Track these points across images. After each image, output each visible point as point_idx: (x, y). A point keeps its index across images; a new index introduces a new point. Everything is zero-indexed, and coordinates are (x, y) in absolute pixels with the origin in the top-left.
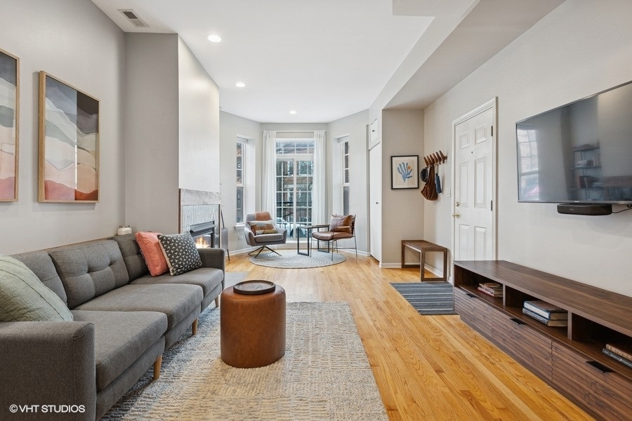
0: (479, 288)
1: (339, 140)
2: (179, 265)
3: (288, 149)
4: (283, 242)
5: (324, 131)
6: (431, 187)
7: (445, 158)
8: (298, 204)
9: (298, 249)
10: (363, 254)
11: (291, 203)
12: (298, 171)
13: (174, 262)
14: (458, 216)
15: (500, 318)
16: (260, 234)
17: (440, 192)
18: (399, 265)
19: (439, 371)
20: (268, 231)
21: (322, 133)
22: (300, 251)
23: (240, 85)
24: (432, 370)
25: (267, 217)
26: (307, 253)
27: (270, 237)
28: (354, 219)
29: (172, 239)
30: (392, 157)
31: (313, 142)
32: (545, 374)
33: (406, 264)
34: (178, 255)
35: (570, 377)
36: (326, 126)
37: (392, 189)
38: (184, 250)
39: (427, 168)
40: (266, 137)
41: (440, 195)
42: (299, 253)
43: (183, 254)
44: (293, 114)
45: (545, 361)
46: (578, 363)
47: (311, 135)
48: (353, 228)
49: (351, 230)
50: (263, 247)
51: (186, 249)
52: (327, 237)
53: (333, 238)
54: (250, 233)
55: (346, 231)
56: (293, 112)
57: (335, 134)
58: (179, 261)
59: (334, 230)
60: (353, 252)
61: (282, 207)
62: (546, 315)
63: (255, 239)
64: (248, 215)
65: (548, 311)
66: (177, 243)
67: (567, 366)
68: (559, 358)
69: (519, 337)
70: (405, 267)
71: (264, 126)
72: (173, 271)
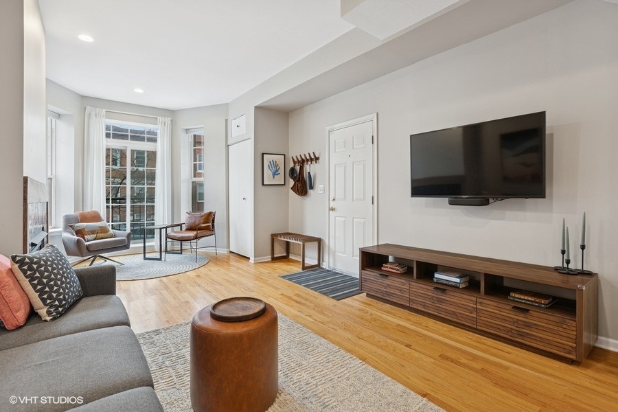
0: (383, 268)
1: (187, 131)
2: (60, 301)
3: (119, 134)
4: (127, 247)
5: (170, 118)
6: (302, 185)
7: (317, 159)
8: (133, 199)
9: (144, 253)
10: (222, 251)
11: (124, 199)
12: (132, 161)
13: (50, 297)
14: (333, 209)
15: (420, 289)
16: (90, 241)
17: (312, 188)
18: (269, 258)
19: (408, 346)
20: (102, 235)
21: (168, 120)
22: (148, 256)
23: (86, 38)
24: (403, 347)
25: (96, 217)
26: (159, 257)
27: (105, 242)
28: (214, 215)
29: (40, 259)
30: (263, 154)
31: (157, 129)
32: (469, 324)
33: (275, 256)
34: (56, 284)
35: (494, 322)
36: (171, 113)
37: (263, 185)
38: (62, 276)
39: (295, 166)
40: (90, 115)
41: (311, 192)
42: (145, 259)
43: (62, 283)
44: (138, 94)
45: (470, 314)
46: (502, 310)
47: (155, 121)
48: (213, 225)
49: (211, 227)
50: (95, 257)
51: (64, 273)
52: (189, 237)
53: (196, 237)
54: (78, 240)
55: (207, 228)
56: (139, 91)
57: (183, 123)
58: (59, 294)
59: (190, 229)
60: (212, 250)
61: (111, 204)
62: (458, 280)
63: (87, 247)
64: (66, 216)
65: (458, 277)
66: (51, 266)
67: (491, 314)
68: (482, 310)
69: (440, 301)
70: (274, 259)
71: (86, 101)
72: (49, 313)
